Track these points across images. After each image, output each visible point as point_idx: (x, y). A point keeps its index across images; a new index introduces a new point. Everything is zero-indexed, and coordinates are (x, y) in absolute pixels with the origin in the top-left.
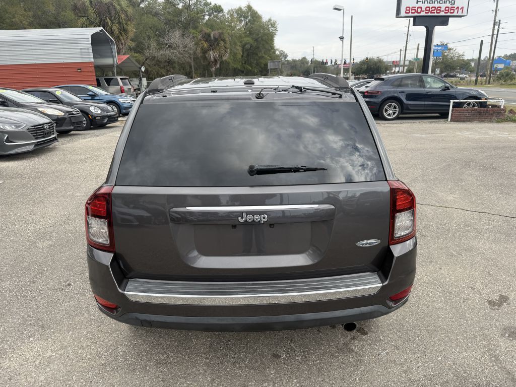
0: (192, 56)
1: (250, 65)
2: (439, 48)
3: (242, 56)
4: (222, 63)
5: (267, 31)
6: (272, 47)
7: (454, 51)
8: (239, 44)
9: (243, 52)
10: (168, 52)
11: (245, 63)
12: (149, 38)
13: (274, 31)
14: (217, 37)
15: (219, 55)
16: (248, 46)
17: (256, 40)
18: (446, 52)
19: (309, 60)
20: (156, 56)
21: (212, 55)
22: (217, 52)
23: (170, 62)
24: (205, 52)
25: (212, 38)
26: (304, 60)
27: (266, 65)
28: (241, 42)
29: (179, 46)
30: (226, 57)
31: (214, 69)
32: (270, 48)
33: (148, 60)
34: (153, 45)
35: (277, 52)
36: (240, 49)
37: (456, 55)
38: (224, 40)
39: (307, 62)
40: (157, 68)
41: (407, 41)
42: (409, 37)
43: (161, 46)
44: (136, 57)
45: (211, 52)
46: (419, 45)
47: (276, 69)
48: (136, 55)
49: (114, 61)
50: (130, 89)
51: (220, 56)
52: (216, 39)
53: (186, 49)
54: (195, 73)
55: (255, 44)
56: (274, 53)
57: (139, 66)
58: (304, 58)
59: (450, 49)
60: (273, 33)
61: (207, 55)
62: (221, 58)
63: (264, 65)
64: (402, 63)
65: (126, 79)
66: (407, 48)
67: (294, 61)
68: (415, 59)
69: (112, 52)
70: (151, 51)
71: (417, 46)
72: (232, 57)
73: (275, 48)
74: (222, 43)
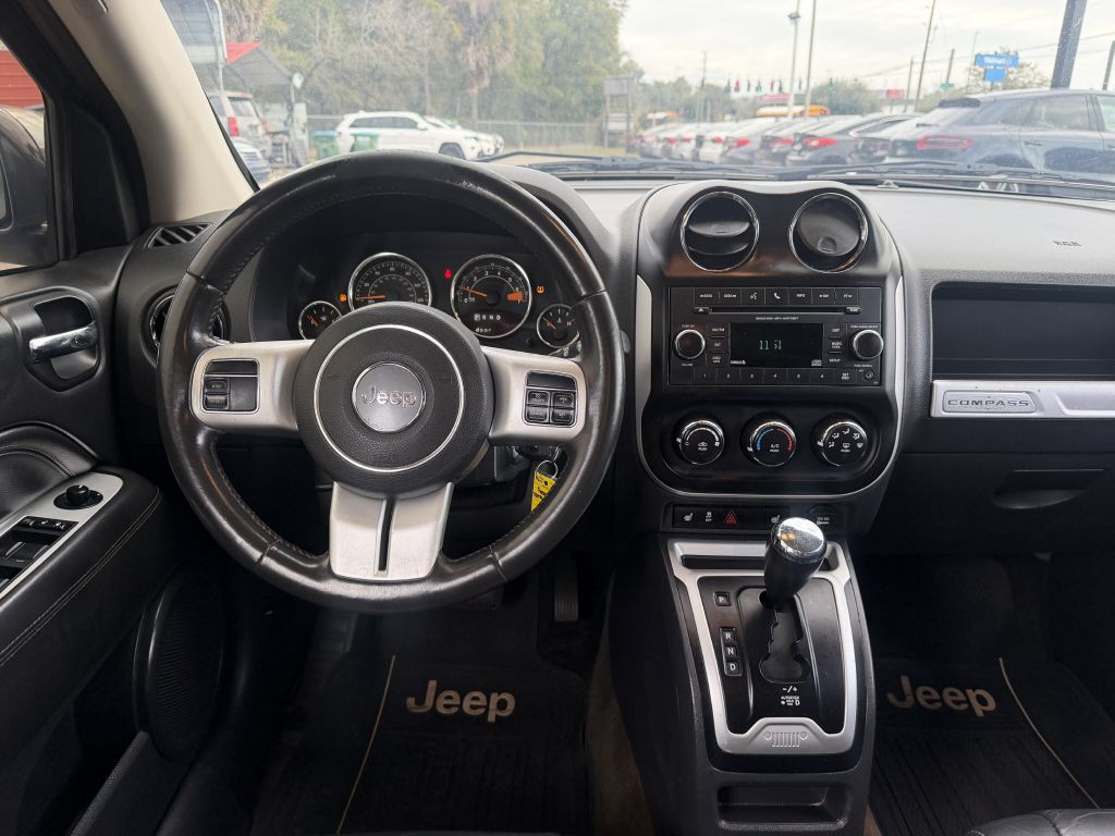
0: (426, 61)
1: (561, 86)
2: (1000, 62)
3: (544, 65)
4: (494, 78)
5: (604, 6)
6: (613, 46)
7: (1033, 69)
8: (536, 35)
9: (546, 57)
10: (366, 48)
11: (549, 83)
12: (325, 15)
13: (619, 9)
14: (485, 11)
15: (489, 57)
16: (557, 42)
17: (577, 29)
18: (1012, 72)
19: (694, 82)
20: (339, 57)
21: (472, 56)
22: (484, 50)
23: (374, 75)
24: (455, 48)
25: (474, 14)
26: (680, 85)
27: (598, 88)
28: (541, 33)
29: (395, 36)
30: (505, 63)
31: (475, 91)
32: (609, 48)
33: (320, 67)
34: (334, 30)
35: (624, 60)
36: (537, 46)
37: (1037, 81)
38: (502, 22)
39: (689, 89)
40: (341, 86)
41: (927, 42)
42: (932, 31)
43: (350, 31)
44: (291, 59)
45: (470, 49)
46: (953, 51)
47: (623, 95)
48: (291, 54)
49: (217, 53)
50: (256, 127)
51: (492, 60)
52: (482, 18)
53: (411, 43)
54: (433, 103)
55: (574, 38)
56: (617, 60)
57: (289, 74)
58: (681, 80)
59: (1022, 66)
60: (617, 12)
61: (460, 57)
62: (493, 63)
63: (594, 87)
64: (913, 96)
65: (246, 99)
66: (927, 59)
67: (659, 85)
68: (943, 86)
69: (213, 31)
70: (328, 47)
71: (949, 54)
72: (519, 67)
73: (620, 51)
74: (497, 28)
